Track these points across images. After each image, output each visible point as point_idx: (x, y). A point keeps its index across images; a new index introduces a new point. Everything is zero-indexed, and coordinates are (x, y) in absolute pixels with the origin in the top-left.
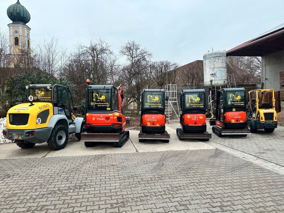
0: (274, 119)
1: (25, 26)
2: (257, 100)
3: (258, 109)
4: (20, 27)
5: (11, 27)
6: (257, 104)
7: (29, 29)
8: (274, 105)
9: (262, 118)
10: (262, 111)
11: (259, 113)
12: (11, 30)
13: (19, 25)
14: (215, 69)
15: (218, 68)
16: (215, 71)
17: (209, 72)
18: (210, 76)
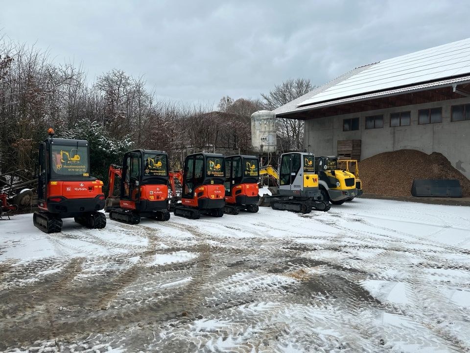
14: (266, 133)
15: (269, 132)
16: (266, 136)
17: (259, 136)
18: (260, 140)
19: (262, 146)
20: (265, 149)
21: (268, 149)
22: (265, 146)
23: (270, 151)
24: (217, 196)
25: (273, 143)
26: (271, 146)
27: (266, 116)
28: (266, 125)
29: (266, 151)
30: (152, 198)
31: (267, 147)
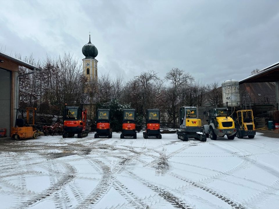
0: (253, 129)
1: (94, 60)
2: (243, 117)
3: (243, 123)
4: (91, 61)
5: (85, 61)
6: (243, 119)
7: (97, 61)
8: (253, 120)
9: (246, 128)
10: (246, 124)
11: (244, 126)
12: (85, 63)
13: (91, 59)
14: (229, 94)
15: (232, 93)
16: (229, 96)
17: (225, 96)
18: (226, 99)
19: (227, 103)
20: (229, 104)
21: (232, 104)
22: (229, 102)
23: (233, 106)
24: (129, 129)
25: (235, 100)
26: (234, 102)
27: (229, 83)
28: (229, 90)
29: (231, 106)
30: (100, 128)
31: (230, 103)
